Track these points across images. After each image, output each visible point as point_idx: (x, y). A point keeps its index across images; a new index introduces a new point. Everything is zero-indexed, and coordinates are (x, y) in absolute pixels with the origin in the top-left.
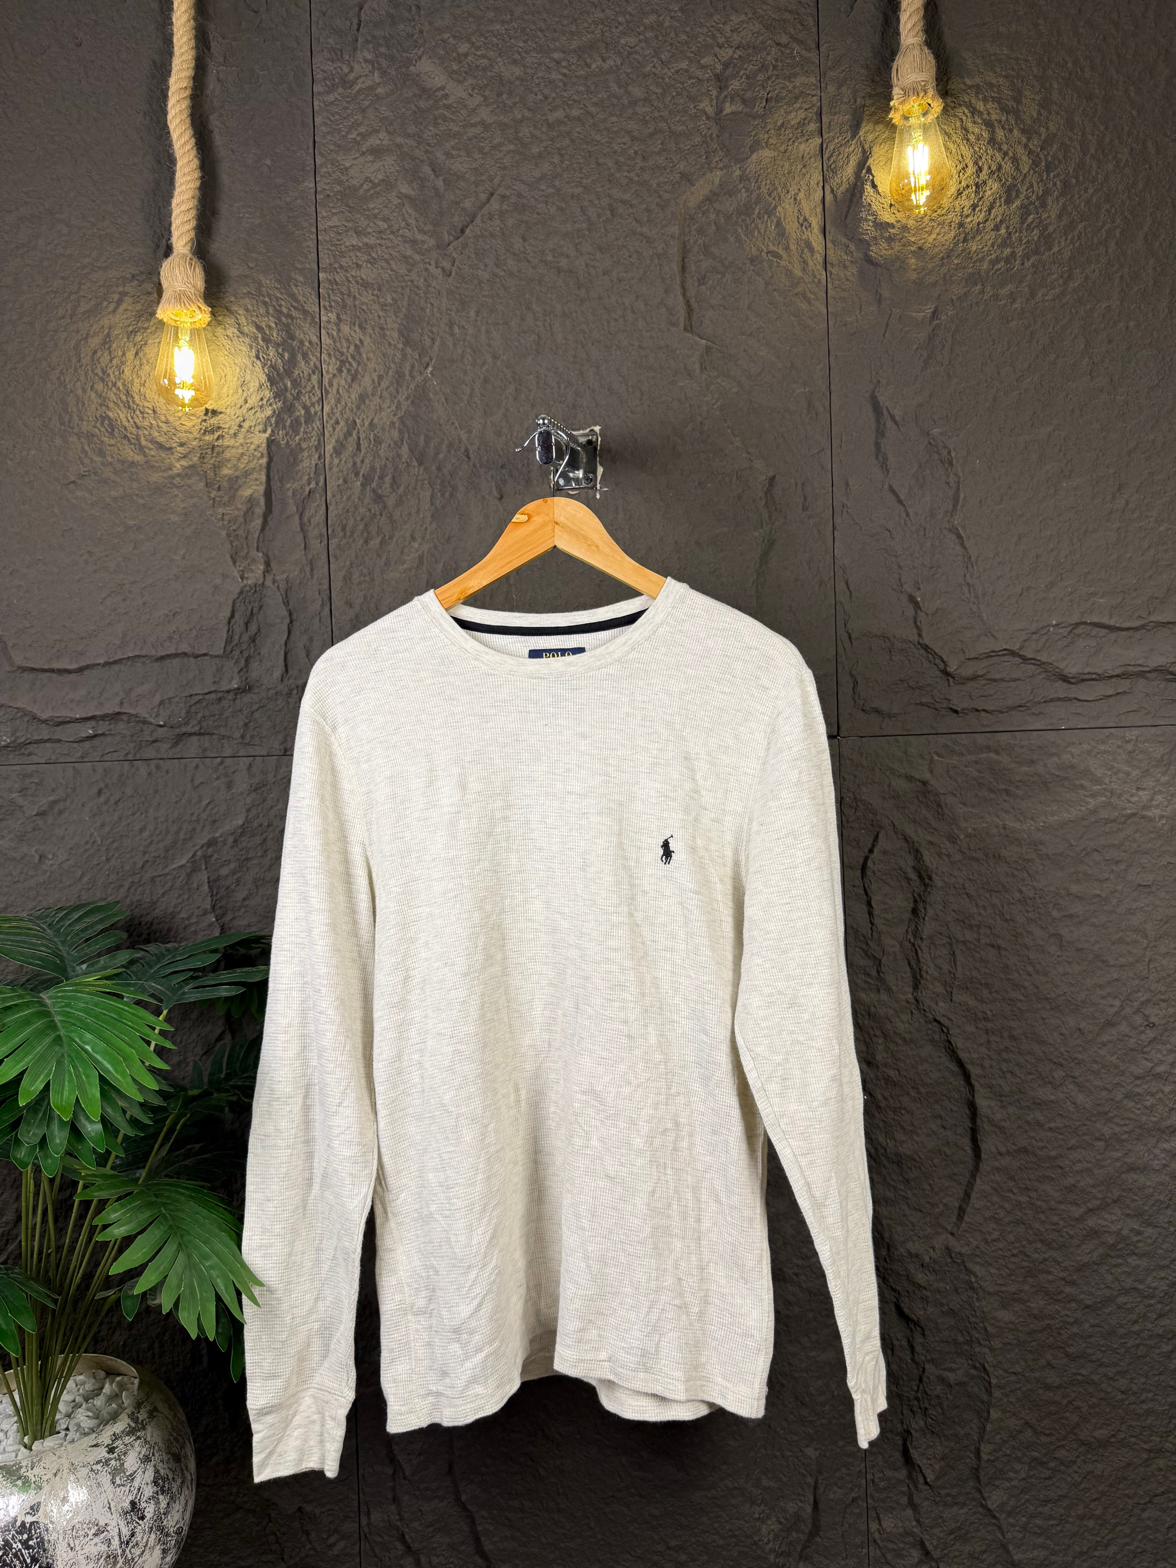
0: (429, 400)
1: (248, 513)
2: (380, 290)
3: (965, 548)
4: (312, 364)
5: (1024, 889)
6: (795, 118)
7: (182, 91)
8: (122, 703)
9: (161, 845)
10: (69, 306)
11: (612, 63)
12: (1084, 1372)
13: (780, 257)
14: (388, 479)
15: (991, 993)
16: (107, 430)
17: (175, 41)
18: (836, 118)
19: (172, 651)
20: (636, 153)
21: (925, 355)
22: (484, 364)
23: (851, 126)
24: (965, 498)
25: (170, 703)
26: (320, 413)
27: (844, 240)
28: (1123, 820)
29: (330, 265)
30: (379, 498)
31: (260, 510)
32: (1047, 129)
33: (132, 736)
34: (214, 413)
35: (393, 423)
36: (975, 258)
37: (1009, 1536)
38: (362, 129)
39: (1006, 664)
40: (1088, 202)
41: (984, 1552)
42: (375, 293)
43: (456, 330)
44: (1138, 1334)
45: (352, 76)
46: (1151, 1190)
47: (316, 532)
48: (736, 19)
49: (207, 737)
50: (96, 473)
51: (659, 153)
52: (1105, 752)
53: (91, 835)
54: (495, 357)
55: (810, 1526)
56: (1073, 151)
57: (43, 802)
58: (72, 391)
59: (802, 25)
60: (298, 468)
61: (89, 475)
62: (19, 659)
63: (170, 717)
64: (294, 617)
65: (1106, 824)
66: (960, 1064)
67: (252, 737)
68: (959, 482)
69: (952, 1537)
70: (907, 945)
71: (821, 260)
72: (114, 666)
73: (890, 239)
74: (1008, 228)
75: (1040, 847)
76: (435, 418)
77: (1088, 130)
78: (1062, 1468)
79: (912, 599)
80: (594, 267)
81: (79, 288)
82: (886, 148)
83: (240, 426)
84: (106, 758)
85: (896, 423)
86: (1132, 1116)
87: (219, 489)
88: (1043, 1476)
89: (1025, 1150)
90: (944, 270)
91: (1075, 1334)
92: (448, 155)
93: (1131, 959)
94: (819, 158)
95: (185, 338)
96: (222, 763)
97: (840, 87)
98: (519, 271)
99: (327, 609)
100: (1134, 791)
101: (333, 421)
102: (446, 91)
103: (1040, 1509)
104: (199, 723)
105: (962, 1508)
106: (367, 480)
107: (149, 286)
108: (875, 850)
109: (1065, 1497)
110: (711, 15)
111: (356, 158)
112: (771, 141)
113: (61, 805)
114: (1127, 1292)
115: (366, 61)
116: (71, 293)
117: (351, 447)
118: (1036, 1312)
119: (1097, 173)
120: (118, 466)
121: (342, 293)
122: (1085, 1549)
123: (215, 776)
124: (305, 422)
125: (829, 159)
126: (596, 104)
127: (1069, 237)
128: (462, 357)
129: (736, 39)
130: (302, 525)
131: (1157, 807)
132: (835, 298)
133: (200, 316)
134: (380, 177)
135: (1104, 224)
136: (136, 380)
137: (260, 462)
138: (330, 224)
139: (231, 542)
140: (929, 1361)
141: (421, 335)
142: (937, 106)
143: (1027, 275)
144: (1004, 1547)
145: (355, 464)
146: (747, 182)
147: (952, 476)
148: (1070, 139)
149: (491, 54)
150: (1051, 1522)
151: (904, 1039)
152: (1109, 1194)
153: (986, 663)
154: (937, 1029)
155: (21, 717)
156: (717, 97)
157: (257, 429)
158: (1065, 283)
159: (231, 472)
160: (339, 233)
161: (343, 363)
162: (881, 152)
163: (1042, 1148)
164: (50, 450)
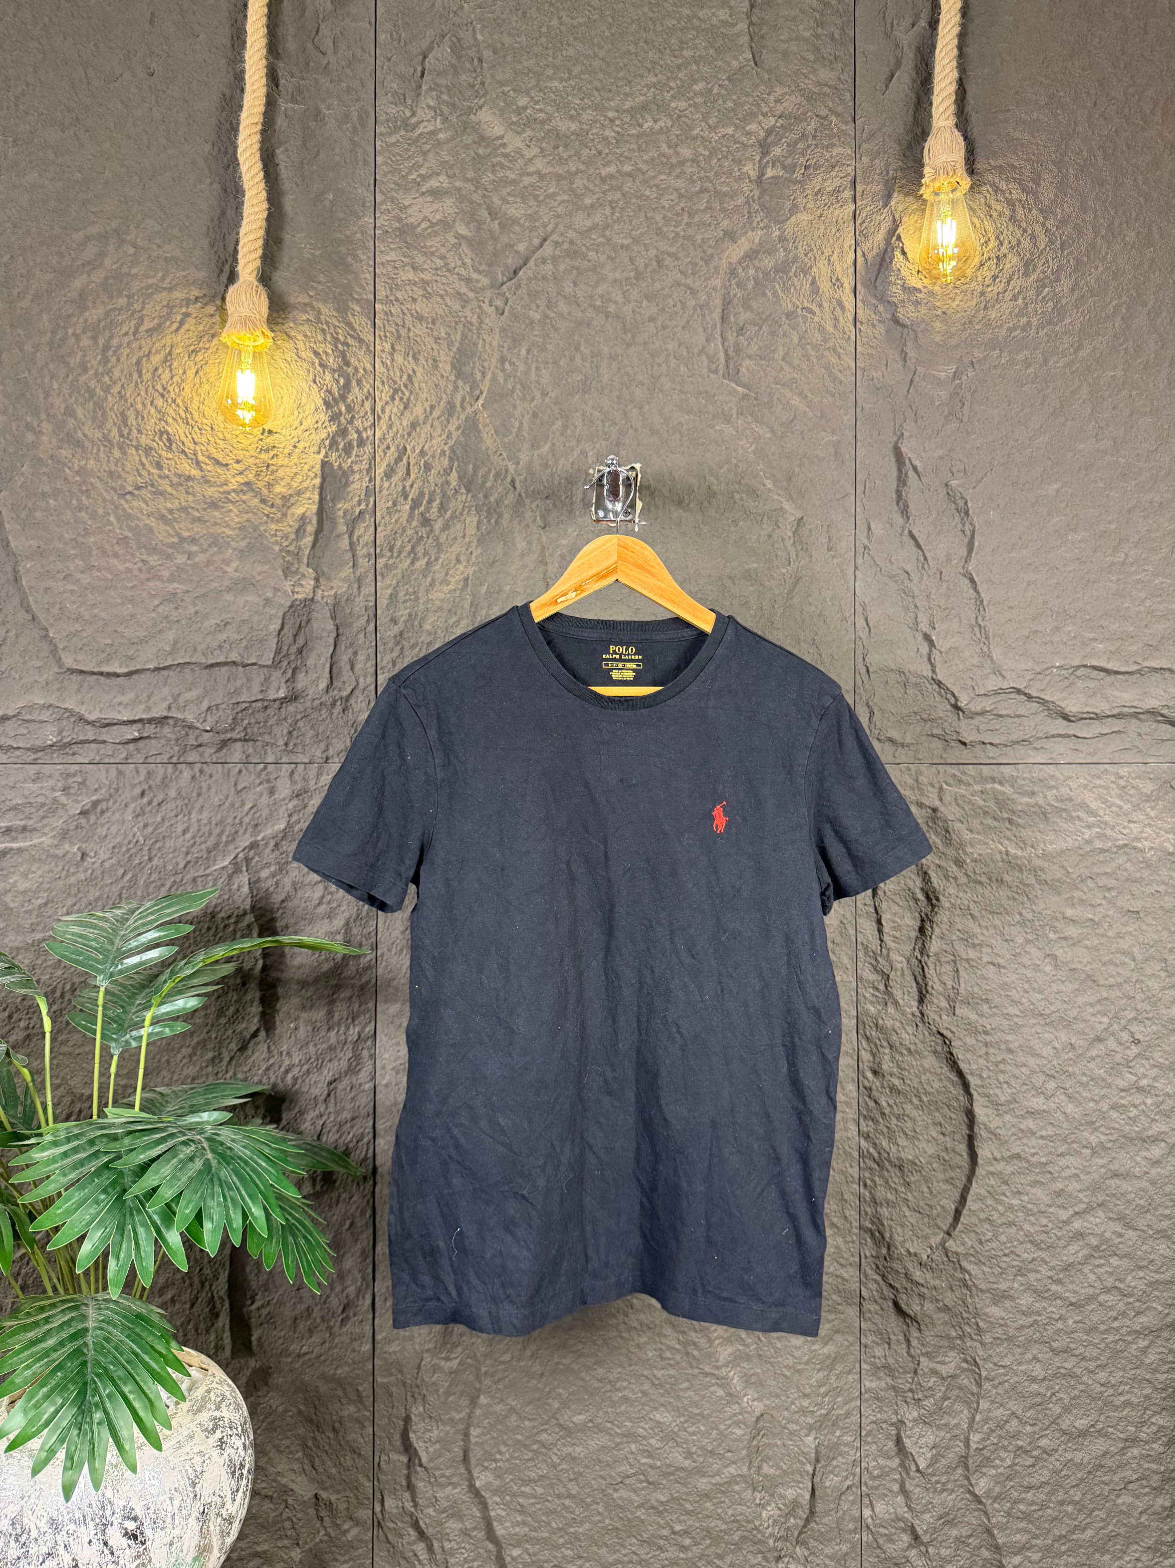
0: (479, 431)
1: (300, 532)
2: (434, 323)
3: (978, 592)
4: (365, 390)
5: (1024, 912)
6: (830, 186)
7: (253, 127)
8: (169, 708)
9: (203, 846)
10: (133, 323)
11: (663, 124)
12: (1066, 1365)
13: (814, 313)
14: (435, 504)
15: (990, 1008)
16: (165, 444)
17: (247, 77)
18: (869, 187)
19: (222, 659)
20: (683, 209)
21: (946, 413)
22: (533, 399)
23: (882, 196)
24: (979, 546)
25: (217, 709)
26: (371, 438)
27: (873, 301)
28: (1115, 850)
29: (387, 297)
30: (426, 522)
31: (311, 528)
32: (1063, 210)
33: (177, 740)
34: (270, 432)
35: (443, 452)
36: (994, 325)
37: (994, 1521)
38: (423, 171)
39: (1013, 701)
40: (1098, 279)
41: (970, 1536)
42: (429, 326)
43: (507, 366)
44: (1117, 1330)
45: (413, 120)
46: (1133, 1195)
47: (365, 551)
48: (779, 91)
49: (250, 744)
50: (152, 485)
51: (705, 211)
52: (1100, 786)
53: (134, 836)
54: (544, 394)
55: (807, 1511)
56: (1085, 231)
57: (86, 801)
58: (132, 405)
59: (840, 99)
60: (349, 489)
61: (146, 487)
62: (69, 661)
63: (217, 722)
64: (341, 631)
65: (1100, 853)
66: (960, 1074)
67: (295, 745)
68: (974, 531)
69: (941, 1522)
70: (914, 961)
71: (851, 318)
72: (163, 672)
73: (917, 303)
74: (1024, 299)
75: (1039, 873)
76: (484, 448)
77: (1099, 214)
78: (1045, 1456)
79: (927, 638)
80: (640, 314)
81: (143, 308)
82: (916, 218)
83: (295, 447)
84: (150, 760)
85: (917, 473)
86: (1117, 1126)
87: (273, 505)
88: (1027, 1463)
89: (1018, 1156)
90: (966, 334)
91: (1060, 1330)
92: (504, 200)
93: (1119, 980)
94: (852, 223)
95: (247, 359)
96: (265, 768)
97: (874, 158)
98: (569, 314)
99: (372, 625)
100: (1126, 824)
101: (384, 447)
102: (505, 140)
103: (1023, 1495)
104: (245, 729)
105: (950, 1494)
106: (416, 504)
107: (211, 309)
109: (1047, 1483)
110: (757, 86)
111: (415, 198)
112: (809, 206)
113: (103, 805)
114: (1107, 1290)
115: (429, 107)
116: (134, 312)
117: (401, 471)
118: (1024, 1308)
119: (1107, 253)
120: (175, 480)
121: (397, 325)
122: (1064, 1533)
123: (257, 781)
124: (358, 446)
125: (861, 225)
126: (647, 162)
127: (1080, 311)
128: (513, 392)
129: (780, 108)
130: (351, 544)
131: (1146, 839)
132: (863, 354)
133: (262, 340)
134: (438, 217)
135: (1112, 300)
136: (195, 398)
137: (314, 481)
138: (388, 258)
139: (284, 557)
140: (923, 1355)
141: (473, 368)
142: (966, 183)
143: (1040, 344)
144: (989, 1531)
145: (404, 488)
146: (785, 242)
147: (967, 524)
148: (1083, 221)
149: (549, 109)
150: (1033, 1508)
151: (909, 1050)
152: (1094, 1199)
153: (992, 700)
154: (939, 1041)
155: (68, 717)
156: (760, 161)
157: (312, 450)
158: (1076, 352)
159: (284, 490)
160: (395, 268)
161: (396, 391)
162: (912, 222)
163: (1034, 1155)
164: (109, 461)
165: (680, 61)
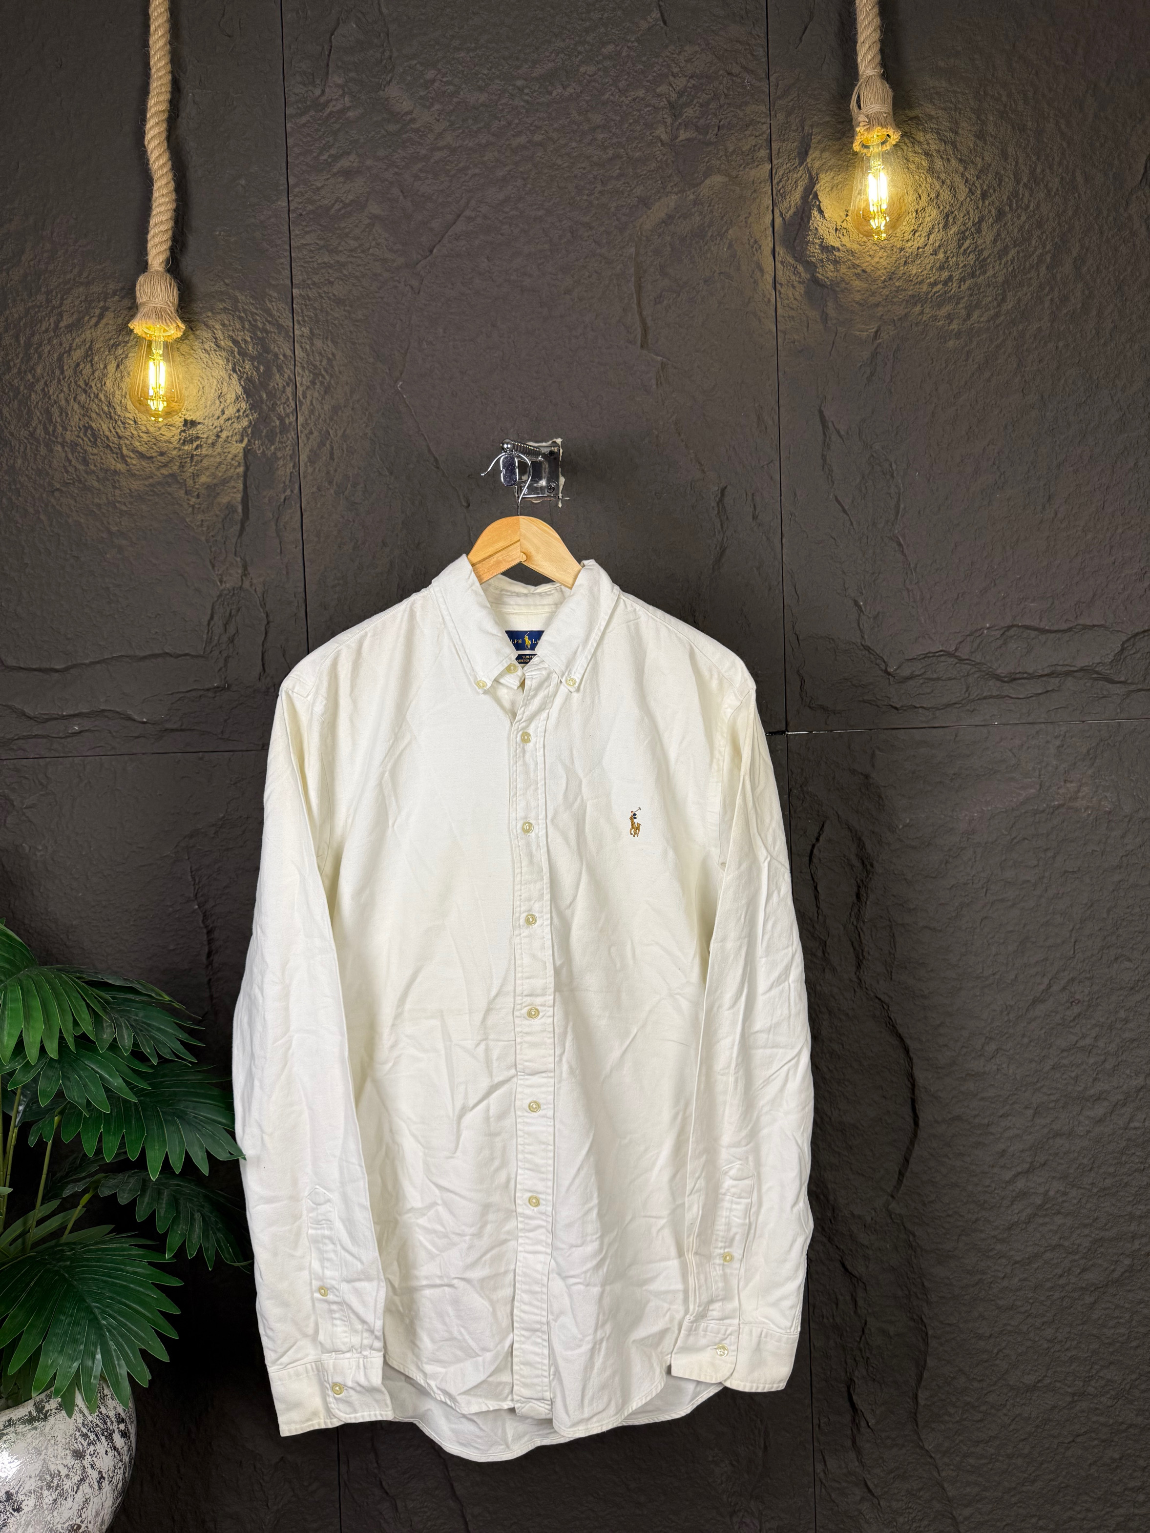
0: (400, 413)
1: (227, 519)
2: (351, 306)
3: (905, 556)
4: (286, 376)
6: (745, 146)
7: (161, 115)
8: (107, 701)
9: (145, 836)
10: (52, 320)
11: (572, 91)
12: (1013, 1323)
13: (732, 278)
14: (360, 488)
15: (927, 972)
16: (89, 439)
17: (152, 63)
18: (785, 145)
19: (157, 652)
20: (595, 178)
21: (868, 372)
22: (451, 378)
23: (799, 153)
24: (905, 508)
25: (153, 701)
26: (294, 423)
27: (792, 261)
28: (1051, 810)
29: (304, 281)
30: (352, 506)
31: (237, 516)
32: (983, 159)
33: (117, 732)
34: (193, 423)
35: (365, 434)
36: (915, 281)
37: (943, 1474)
38: (333, 151)
39: (942, 664)
40: (1021, 228)
41: (921, 1489)
42: (347, 308)
43: (425, 346)
44: (1063, 1287)
45: (323, 100)
46: (1076, 1155)
47: (292, 537)
48: (689, 49)
49: (188, 733)
50: (80, 481)
51: (617, 178)
52: (1035, 747)
54: (462, 372)
55: (760, 1467)
56: (1007, 180)
58: (55, 402)
59: (753, 55)
60: (274, 476)
61: (74, 484)
62: (8, 659)
63: (153, 714)
64: (271, 618)
65: (1035, 814)
66: (900, 1038)
67: (231, 733)
68: (899, 494)
69: (892, 1475)
70: (851, 928)
71: (770, 280)
72: (99, 666)
73: (836, 262)
74: (945, 253)
75: (973, 836)
76: (405, 429)
77: (1020, 161)
78: (993, 1411)
79: (856, 603)
80: (556, 286)
81: (61, 304)
82: (832, 174)
83: (218, 436)
84: (92, 753)
85: (841, 436)
86: (1059, 1086)
87: (198, 496)
88: (975, 1418)
89: (959, 1118)
90: (885, 292)
91: (1005, 1288)
92: (416, 177)
93: (1058, 941)
94: (769, 183)
95: (158, 351)
96: (203, 757)
97: (789, 114)
98: (485, 290)
99: (302, 611)
100: (1062, 783)
101: (307, 432)
102: (414, 115)
103: (972, 1449)
104: (181, 719)
105: (901, 1449)
106: (340, 488)
107: (127, 302)
108: (821, 839)
109: (995, 1437)
110: (667, 46)
111: (328, 179)
112: (723, 167)
114: (1053, 1248)
115: (337, 86)
116: (54, 307)
117: (324, 457)
118: (969, 1267)
119: (1029, 201)
120: (101, 475)
121: (315, 309)
122: (1013, 1485)
123: (196, 770)
124: (280, 432)
125: (778, 183)
126: (557, 130)
127: (1003, 262)
128: (431, 371)
129: (691, 68)
130: (278, 531)
131: (1083, 798)
132: (784, 317)
133: (174, 330)
134: (351, 197)
135: (1035, 250)
136: (117, 392)
137: (238, 470)
138: (303, 241)
139: (210, 547)
140: (870, 1314)
141: (391, 349)
143: (963, 298)
144: (939, 1485)
145: (328, 473)
146: (700, 206)
147: (893, 487)
148: (1004, 168)
149: (457, 81)
150: (983, 1461)
151: (847, 1015)
152: (1037, 1158)
153: (923, 663)
154: (878, 1006)
155: (10, 714)
156: (672, 124)
157: (234, 439)
158: (999, 305)
159: (209, 480)
160: (311, 251)
161: (316, 376)
162: (827, 179)
163: (975, 1116)
164: (35, 459)
165: (588, 24)
